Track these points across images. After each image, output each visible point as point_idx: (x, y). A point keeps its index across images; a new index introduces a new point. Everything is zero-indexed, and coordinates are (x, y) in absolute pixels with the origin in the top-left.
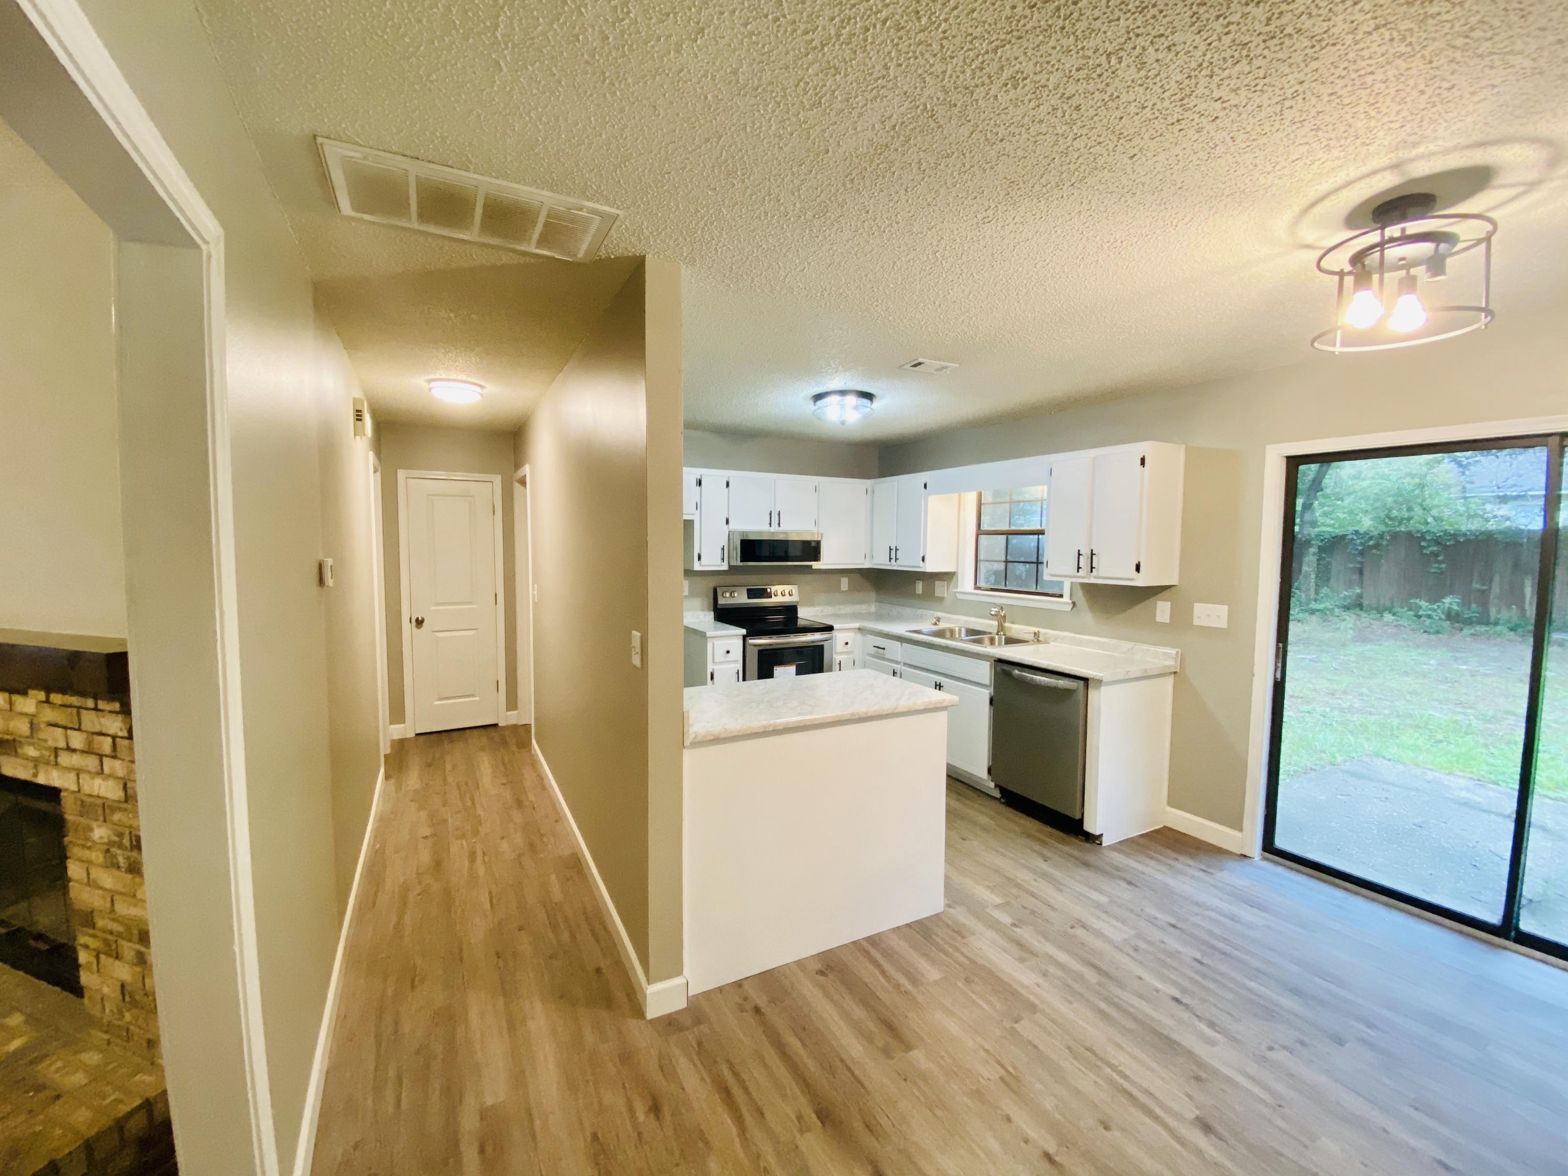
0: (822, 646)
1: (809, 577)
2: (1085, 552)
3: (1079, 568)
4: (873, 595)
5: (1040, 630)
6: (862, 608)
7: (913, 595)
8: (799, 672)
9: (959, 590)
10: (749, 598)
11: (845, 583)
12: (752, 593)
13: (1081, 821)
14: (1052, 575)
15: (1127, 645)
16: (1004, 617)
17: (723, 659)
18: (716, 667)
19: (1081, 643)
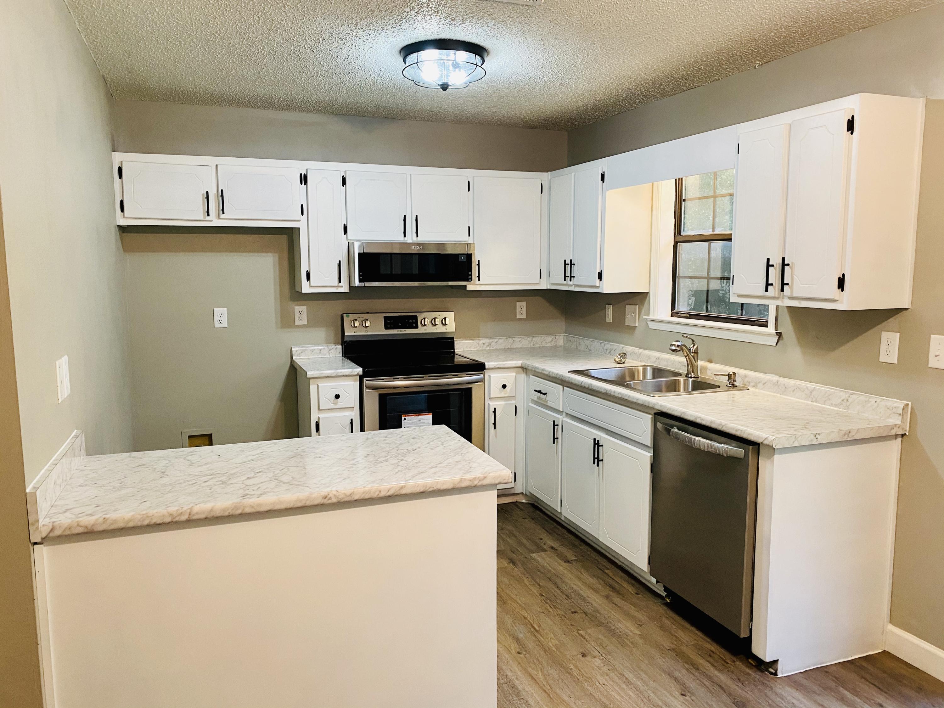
0: (470, 389)
1: (461, 302)
2: (776, 261)
3: (768, 284)
4: (561, 324)
5: (736, 370)
6: (547, 341)
7: (602, 324)
8: (435, 423)
9: (651, 317)
10: (386, 328)
11: (521, 309)
12: (390, 322)
13: (749, 640)
14: (739, 296)
15: (840, 394)
16: (696, 352)
17: (332, 406)
18: (322, 416)
19: (785, 390)
